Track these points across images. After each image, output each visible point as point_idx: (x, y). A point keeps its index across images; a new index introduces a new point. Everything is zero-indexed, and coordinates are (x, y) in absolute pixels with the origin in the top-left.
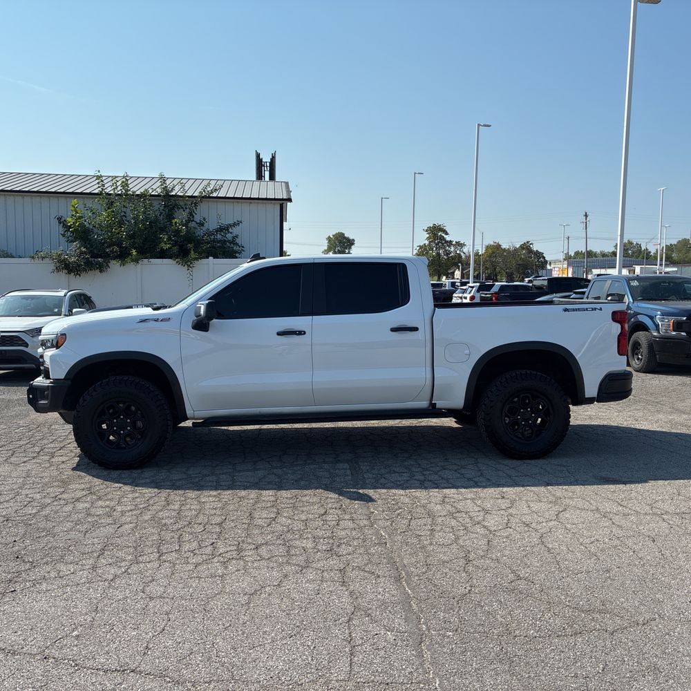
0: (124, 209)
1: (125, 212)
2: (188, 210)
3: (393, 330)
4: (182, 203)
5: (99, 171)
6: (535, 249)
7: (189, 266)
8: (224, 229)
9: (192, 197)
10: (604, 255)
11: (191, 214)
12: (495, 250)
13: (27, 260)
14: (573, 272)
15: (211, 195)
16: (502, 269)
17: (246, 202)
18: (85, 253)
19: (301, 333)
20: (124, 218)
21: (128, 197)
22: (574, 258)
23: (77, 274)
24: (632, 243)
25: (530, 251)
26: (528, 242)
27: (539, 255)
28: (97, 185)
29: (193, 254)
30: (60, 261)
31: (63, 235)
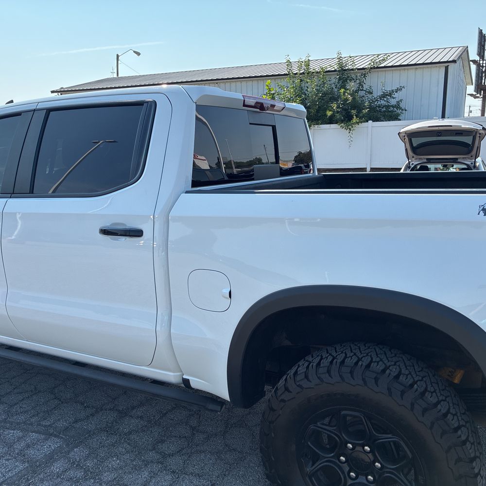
2: (358, 81)
7: (350, 129)
8: (387, 95)
11: (361, 85)
15: (379, 66)
17: (412, 69)
29: (355, 120)
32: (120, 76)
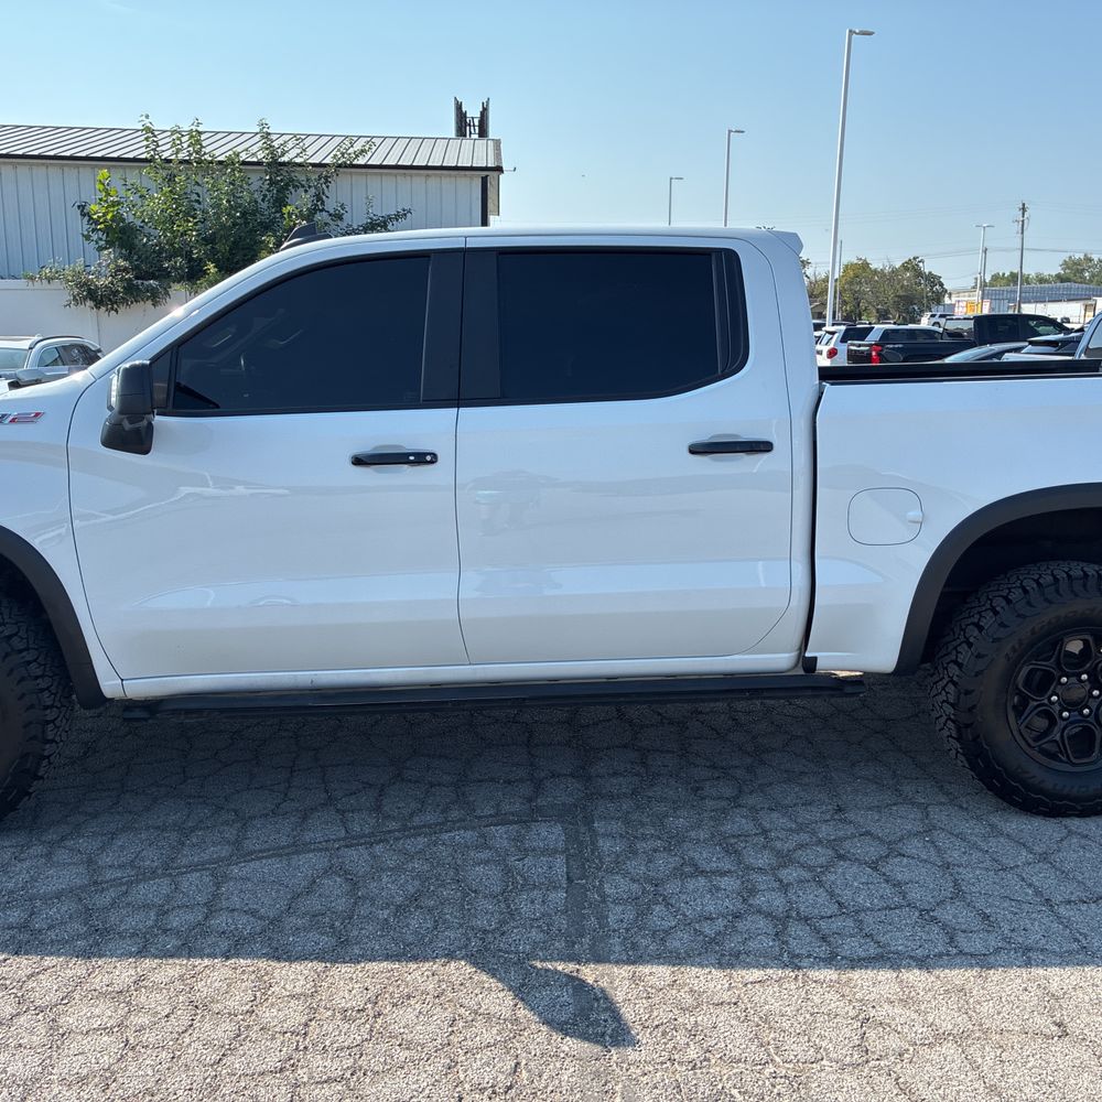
0: (198, 189)
1: (197, 194)
2: (313, 190)
3: (696, 450)
4: (302, 178)
5: (147, 117)
6: (927, 271)
8: (378, 224)
9: (320, 165)
10: (1042, 280)
11: (319, 198)
12: (859, 272)
13: (22, 283)
14: (992, 309)
15: (355, 162)
16: (870, 303)
18: (125, 270)
19: (423, 459)
20: (196, 205)
21: (201, 165)
22: (991, 285)
23: (112, 309)
24: (1091, 260)
25: (919, 273)
26: (915, 259)
27: (933, 280)
28: (145, 143)
30: (81, 285)
31: (87, 238)
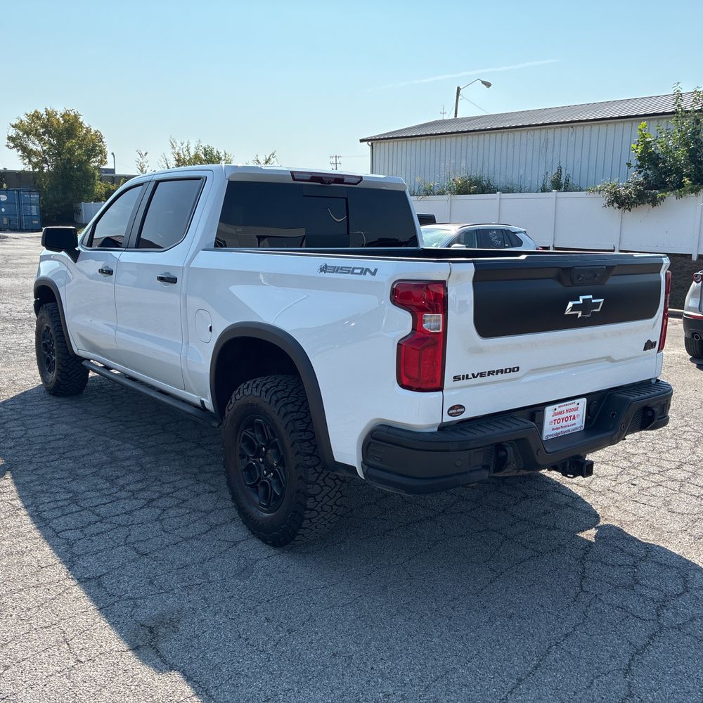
13: (584, 194)
23: (628, 208)
31: (629, 165)
32: (458, 117)
